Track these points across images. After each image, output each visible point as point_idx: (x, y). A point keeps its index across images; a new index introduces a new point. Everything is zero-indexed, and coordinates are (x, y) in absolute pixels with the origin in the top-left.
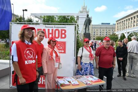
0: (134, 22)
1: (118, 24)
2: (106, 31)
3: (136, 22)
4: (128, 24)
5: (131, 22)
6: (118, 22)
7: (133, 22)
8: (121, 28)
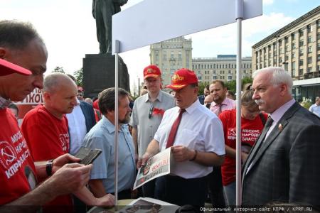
0: (301, 44)
1: (257, 53)
2: (229, 75)
3: (305, 43)
4: (283, 51)
5: (293, 45)
6: (257, 49)
7: (297, 45)
8: (265, 63)
